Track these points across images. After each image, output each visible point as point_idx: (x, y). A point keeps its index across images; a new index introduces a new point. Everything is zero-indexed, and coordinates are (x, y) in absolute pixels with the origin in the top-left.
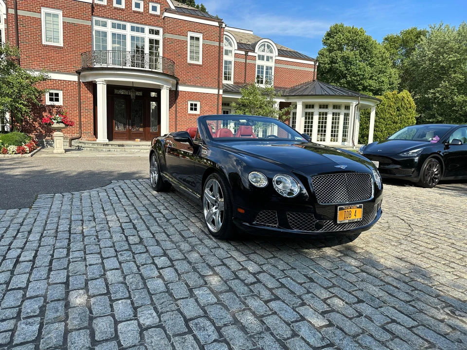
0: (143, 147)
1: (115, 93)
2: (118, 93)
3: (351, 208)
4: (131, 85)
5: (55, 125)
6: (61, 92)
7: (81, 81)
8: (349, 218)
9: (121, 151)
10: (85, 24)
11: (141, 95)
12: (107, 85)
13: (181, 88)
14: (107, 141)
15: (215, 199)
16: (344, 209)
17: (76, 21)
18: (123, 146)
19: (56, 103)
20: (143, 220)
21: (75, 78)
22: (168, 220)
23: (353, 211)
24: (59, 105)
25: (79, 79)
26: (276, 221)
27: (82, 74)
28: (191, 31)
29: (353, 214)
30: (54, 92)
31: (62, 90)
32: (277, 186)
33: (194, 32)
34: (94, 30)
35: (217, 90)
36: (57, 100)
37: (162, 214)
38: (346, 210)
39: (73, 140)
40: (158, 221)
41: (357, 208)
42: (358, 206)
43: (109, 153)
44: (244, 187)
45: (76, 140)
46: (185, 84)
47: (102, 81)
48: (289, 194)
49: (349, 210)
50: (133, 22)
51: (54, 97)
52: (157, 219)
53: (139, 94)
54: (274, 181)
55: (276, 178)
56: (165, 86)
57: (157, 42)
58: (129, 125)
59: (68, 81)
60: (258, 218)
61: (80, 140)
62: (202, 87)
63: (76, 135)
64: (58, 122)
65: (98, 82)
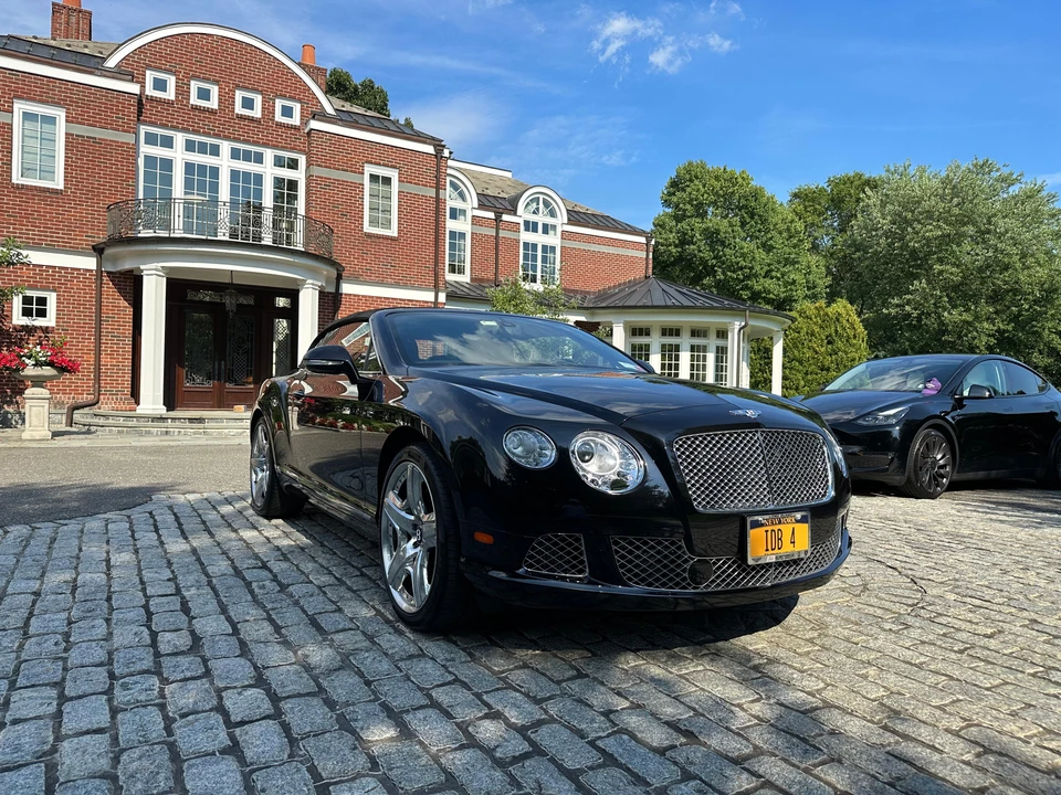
1: (189, 298)
2: (197, 299)
3: (780, 523)
4: (227, 280)
5: (30, 371)
6: (54, 295)
7: (103, 269)
8: (776, 551)
9: (195, 433)
10: (120, 140)
11: (252, 302)
12: (167, 279)
13: (347, 288)
14: (162, 410)
15: (412, 518)
16: (762, 525)
17: (98, 133)
18: (200, 420)
19: (40, 322)
20: (213, 589)
21: (90, 263)
22: (283, 587)
23: (786, 529)
24: (47, 324)
25: (99, 265)
26: (582, 562)
27: (108, 251)
28: (371, 163)
29: (786, 538)
30: (35, 294)
31: (55, 291)
32: (584, 465)
33: (379, 164)
34: (142, 155)
35: (433, 294)
36: (42, 313)
37: (271, 571)
38: (769, 528)
39: (78, 408)
40: (257, 590)
41: (797, 521)
42: (799, 516)
43: (166, 437)
44: (494, 479)
45: (86, 410)
46: (356, 280)
47: (156, 270)
48: (615, 485)
49: (776, 528)
50: (236, 140)
51: (35, 307)
52: (254, 585)
53: (248, 301)
54: (573, 452)
55: (578, 444)
56: (309, 281)
57: (293, 185)
58: (220, 374)
59: (72, 269)
60: (531, 557)
61: (95, 410)
62: (397, 285)
63: (86, 398)
64: (38, 364)
65: (145, 272)
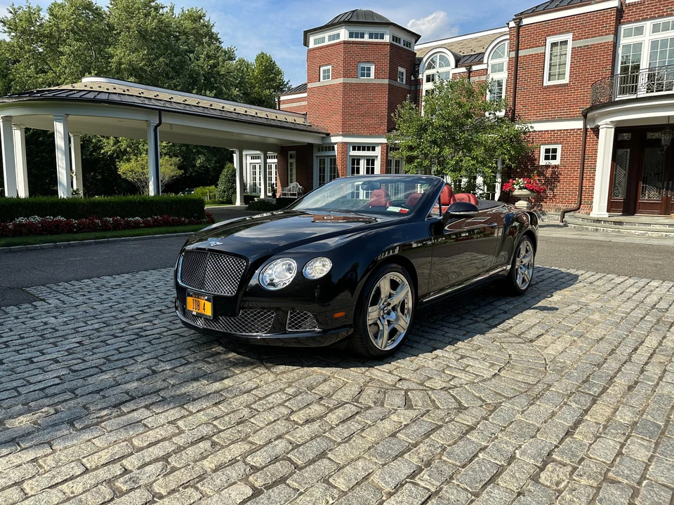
0: (657, 227)
1: (648, 137)
2: (654, 137)
4: (666, 122)
6: (560, 146)
7: (588, 127)
9: (612, 231)
12: (615, 129)
14: (605, 215)
17: (590, 42)
18: (620, 223)
19: (553, 163)
21: (579, 124)
23: (202, 302)
24: (557, 164)
25: (585, 125)
27: (588, 115)
30: (551, 147)
31: (560, 144)
34: (621, 46)
36: (554, 158)
39: (567, 212)
41: (206, 300)
42: (206, 297)
43: (596, 234)
45: (572, 213)
47: (606, 124)
49: (197, 300)
51: (551, 154)
58: (667, 189)
59: (571, 130)
61: (577, 214)
63: (574, 206)
64: (521, 188)
65: (601, 127)
